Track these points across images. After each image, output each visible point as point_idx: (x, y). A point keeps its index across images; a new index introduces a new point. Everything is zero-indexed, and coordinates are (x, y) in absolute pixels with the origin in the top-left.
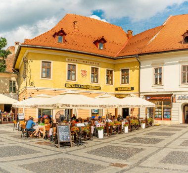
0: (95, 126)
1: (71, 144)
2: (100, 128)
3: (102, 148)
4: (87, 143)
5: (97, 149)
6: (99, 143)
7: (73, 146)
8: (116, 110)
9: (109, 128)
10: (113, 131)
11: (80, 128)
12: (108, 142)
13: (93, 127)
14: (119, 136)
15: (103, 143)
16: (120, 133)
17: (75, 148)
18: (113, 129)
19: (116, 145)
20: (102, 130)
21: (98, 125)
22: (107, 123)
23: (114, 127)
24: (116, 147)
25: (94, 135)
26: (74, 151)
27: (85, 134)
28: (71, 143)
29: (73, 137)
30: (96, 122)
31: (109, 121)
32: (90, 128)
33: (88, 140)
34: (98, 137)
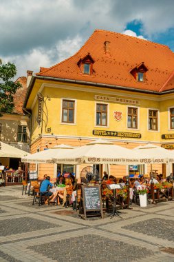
0: (135, 188)
1: (102, 215)
2: (142, 192)
3: (146, 221)
4: (123, 213)
5: (139, 223)
6: (141, 213)
7: (104, 217)
8: (164, 166)
9: (155, 191)
10: (160, 196)
11: (114, 191)
12: (154, 213)
13: (131, 190)
14: (171, 204)
15: (148, 213)
16: (171, 200)
17: (108, 220)
18: (161, 193)
19: (166, 218)
20: (145, 195)
21: (140, 186)
22: (152, 184)
23: (163, 191)
24: (167, 221)
25: (133, 201)
26: (106, 224)
27: (121, 198)
28: (102, 212)
29: (105, 204)
30: (136, 182)
31: (155, 181)
32: (128, 191)
33: (125, 208)
34: (140, 205)
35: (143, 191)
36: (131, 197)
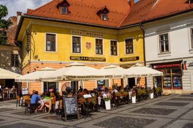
1: (79, 117)
3: (110, 119)
4: (94, 115)
5: (105, 121)
6: (107, 114)
7: (80, 119)
8: (122, 80)
9: (116, 98)
10: (120, 101)
11: (87, 99)
12: (116, 113)
14: (127, 106)
15: (111, 114)
16: (127, 103)
17: (83, 120)
18: (120, 99)
19: (124, 116)
20: (109, 101)
23: (121, 97)
24: (125, 118)
26: (81, 123)
27: (92, 104)
28: (78, 115)
29: (80, 109)
32: (97, 99)
33: (95, 111)
34: (105, 108)
35: (108, 98)
36: (99, 104)
